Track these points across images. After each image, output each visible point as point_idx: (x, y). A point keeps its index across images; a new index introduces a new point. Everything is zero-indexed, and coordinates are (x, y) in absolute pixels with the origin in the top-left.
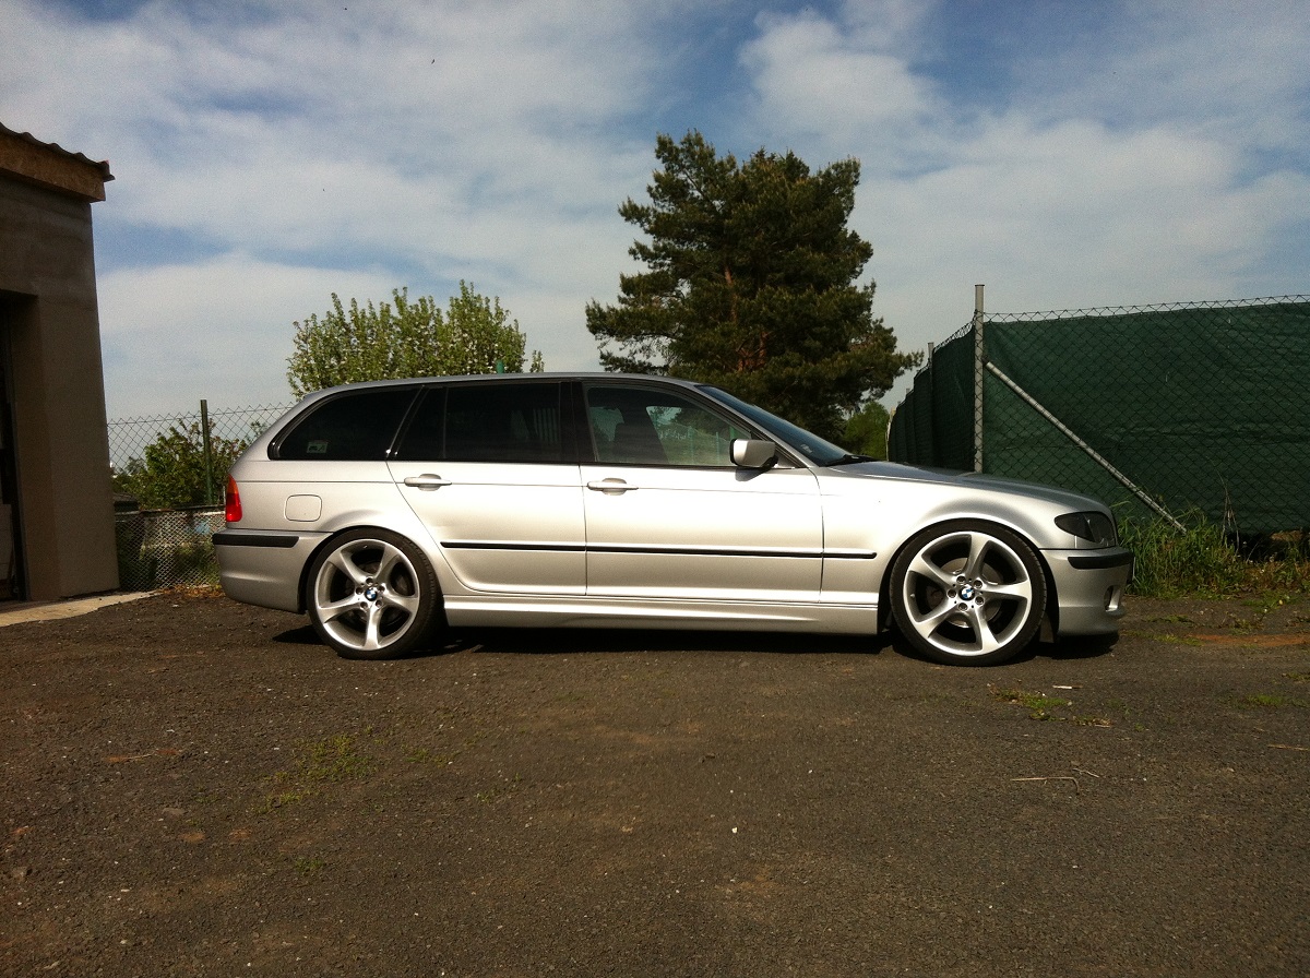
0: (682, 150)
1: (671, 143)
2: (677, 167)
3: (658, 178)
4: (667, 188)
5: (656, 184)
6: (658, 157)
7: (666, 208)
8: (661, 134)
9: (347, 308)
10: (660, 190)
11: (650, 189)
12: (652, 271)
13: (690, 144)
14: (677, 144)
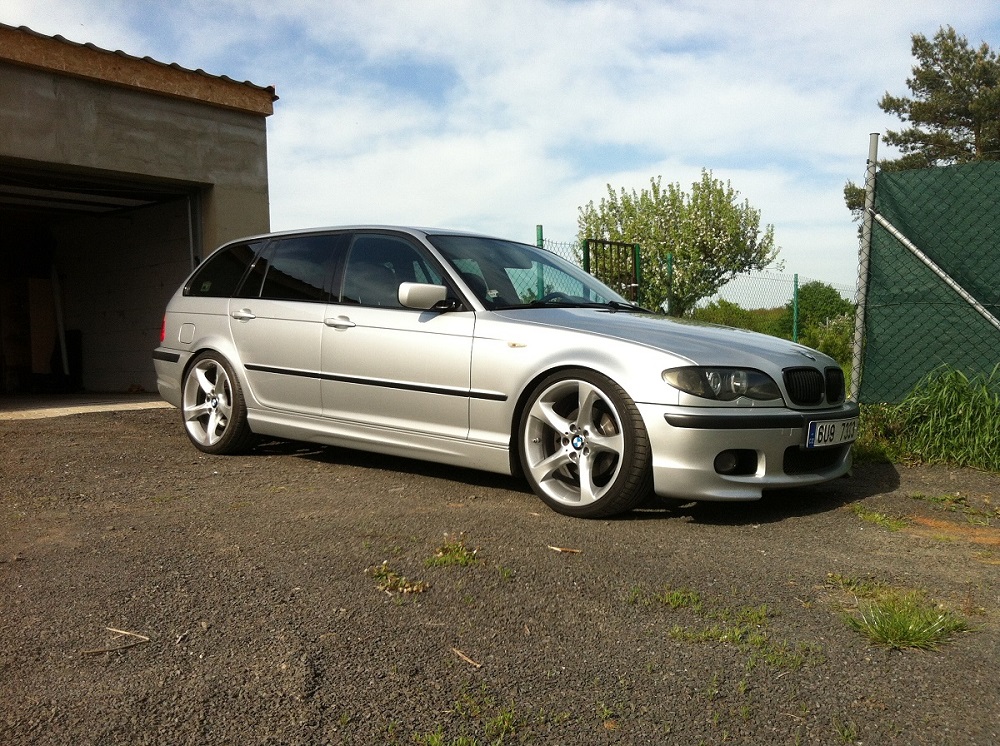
0: (936, 45)
1: (924, 40)
2: (931, 60)
3: (916, 72)
4: (925, 79)
5: (915, 77)
6: (914, 54)
7: (923, 97)
8: (915, 34)
9: (619, 195)
10: (918, 82)
11: (909, 82)
12: (903, 154)
13: (944, 38)
14: (931, 41)
